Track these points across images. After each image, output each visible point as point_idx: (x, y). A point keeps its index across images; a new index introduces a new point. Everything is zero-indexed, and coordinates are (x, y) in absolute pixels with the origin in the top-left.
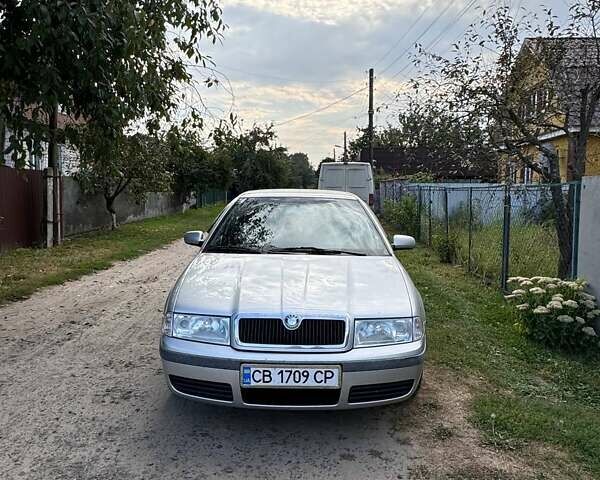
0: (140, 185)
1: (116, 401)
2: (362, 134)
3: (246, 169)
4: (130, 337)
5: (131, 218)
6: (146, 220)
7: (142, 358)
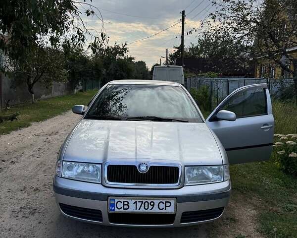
0: (48, 77)
1: (26, 216)
2: (176, 50)
3: (111, 69)
4: (38, 171)
5: (43, 96)
6: (53, 98)
7: (45, 185)
